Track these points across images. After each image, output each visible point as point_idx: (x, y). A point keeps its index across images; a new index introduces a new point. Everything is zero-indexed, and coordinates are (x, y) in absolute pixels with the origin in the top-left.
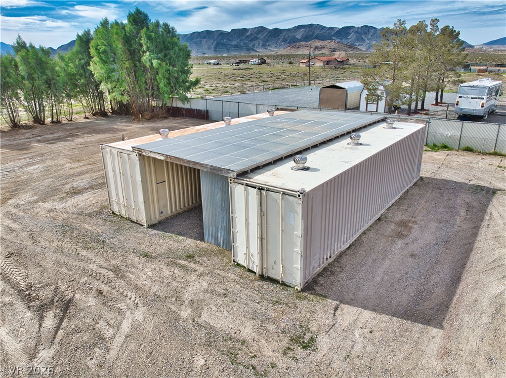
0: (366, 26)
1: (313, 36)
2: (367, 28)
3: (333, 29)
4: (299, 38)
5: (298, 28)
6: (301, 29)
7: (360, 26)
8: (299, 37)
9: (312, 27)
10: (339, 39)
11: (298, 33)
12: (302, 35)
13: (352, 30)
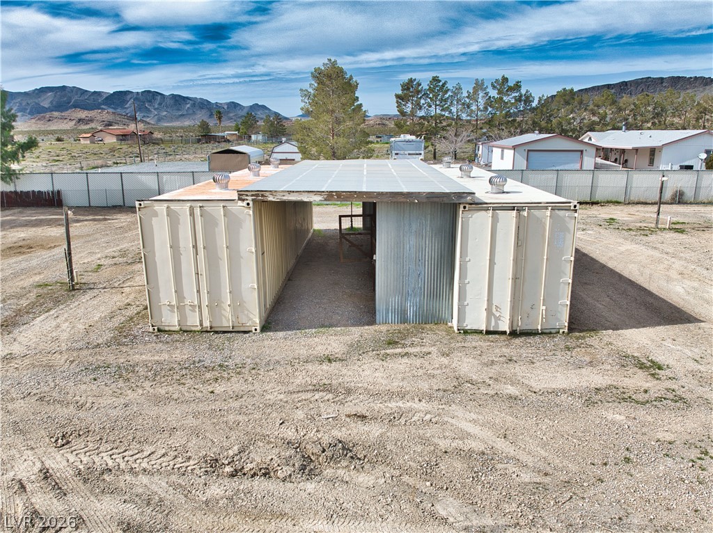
0: (149, 92)
1: (69, 103)
2: (151, 95)
3: (99, 95)
4: (46, 106)
5: (42, 92)
6: (46, 92)
7: (140, 91)
8: (46, 104)
9: (65, 90)
10: (112, 108)
11: (42, 99)
12: (51, 102)
13: (129, 97)
